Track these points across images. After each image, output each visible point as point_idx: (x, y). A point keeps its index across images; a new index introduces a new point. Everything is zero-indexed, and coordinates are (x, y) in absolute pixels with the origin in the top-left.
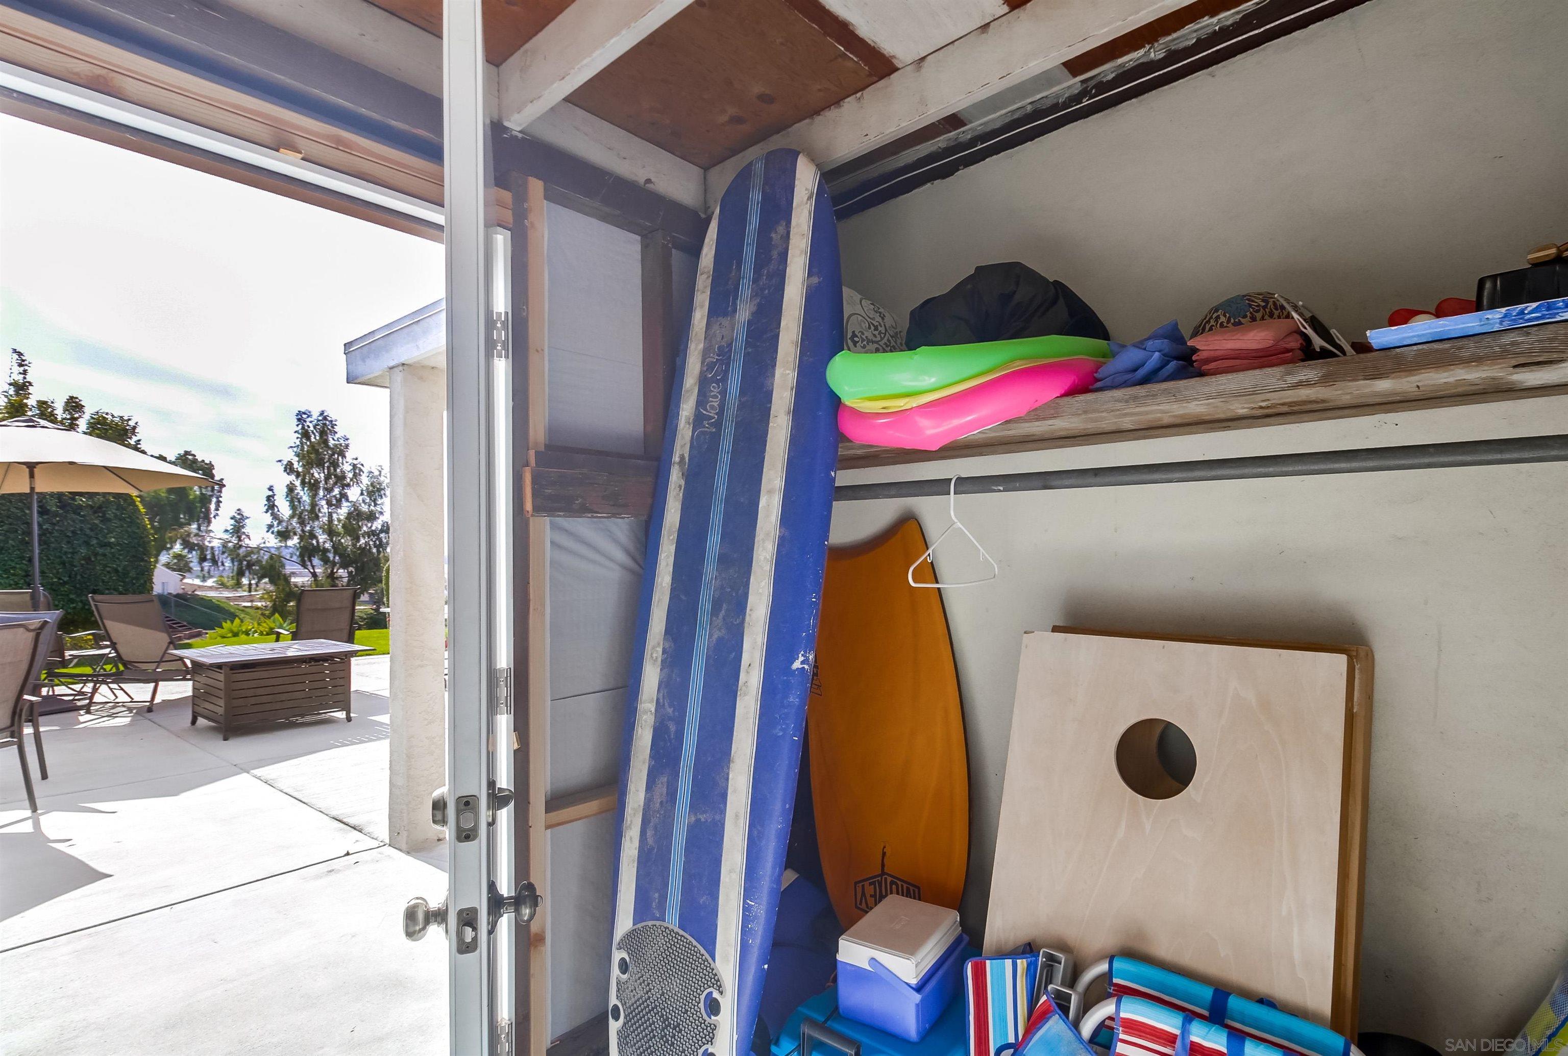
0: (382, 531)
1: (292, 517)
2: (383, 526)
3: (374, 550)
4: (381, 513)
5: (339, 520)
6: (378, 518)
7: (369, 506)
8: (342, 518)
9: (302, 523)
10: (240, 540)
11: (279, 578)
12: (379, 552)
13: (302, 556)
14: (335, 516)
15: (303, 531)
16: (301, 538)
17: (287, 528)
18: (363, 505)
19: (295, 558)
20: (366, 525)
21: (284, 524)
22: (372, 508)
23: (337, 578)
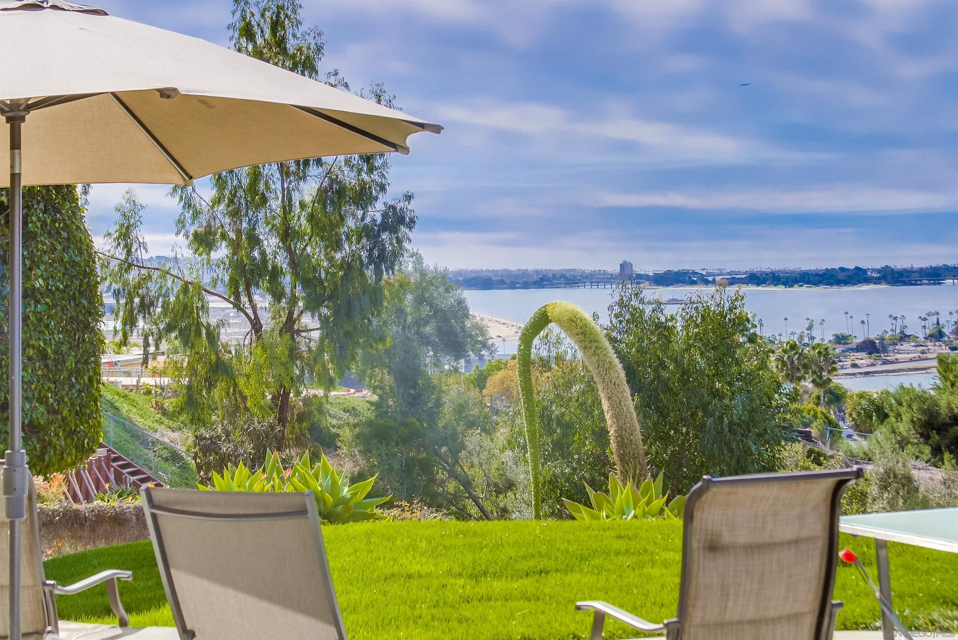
0: (385, 226)
1: (218, 201)
2: (385, 215)
3: (369, 272)
4: (383, 188)
5: (303, 205)
6: (376, 199)
7: (360, 171)
8: (308, 199)
9: (235, 214)
10: (129, 252)
11: (198, 333)
12: (378, 273)
13: (234, 284)
14: (296, 197)
15: (239, 232)
16: (235, 246)
17: (209, 226)
18: (346, 170)
19: (220, 289)
20: (354, 215)
21: (203, 219)
22: (364, 176)
23: (298, 332)
